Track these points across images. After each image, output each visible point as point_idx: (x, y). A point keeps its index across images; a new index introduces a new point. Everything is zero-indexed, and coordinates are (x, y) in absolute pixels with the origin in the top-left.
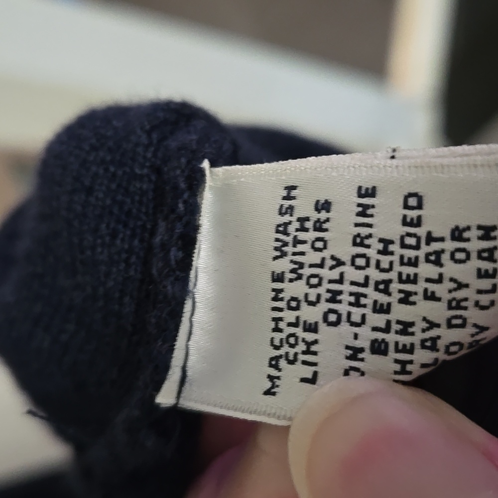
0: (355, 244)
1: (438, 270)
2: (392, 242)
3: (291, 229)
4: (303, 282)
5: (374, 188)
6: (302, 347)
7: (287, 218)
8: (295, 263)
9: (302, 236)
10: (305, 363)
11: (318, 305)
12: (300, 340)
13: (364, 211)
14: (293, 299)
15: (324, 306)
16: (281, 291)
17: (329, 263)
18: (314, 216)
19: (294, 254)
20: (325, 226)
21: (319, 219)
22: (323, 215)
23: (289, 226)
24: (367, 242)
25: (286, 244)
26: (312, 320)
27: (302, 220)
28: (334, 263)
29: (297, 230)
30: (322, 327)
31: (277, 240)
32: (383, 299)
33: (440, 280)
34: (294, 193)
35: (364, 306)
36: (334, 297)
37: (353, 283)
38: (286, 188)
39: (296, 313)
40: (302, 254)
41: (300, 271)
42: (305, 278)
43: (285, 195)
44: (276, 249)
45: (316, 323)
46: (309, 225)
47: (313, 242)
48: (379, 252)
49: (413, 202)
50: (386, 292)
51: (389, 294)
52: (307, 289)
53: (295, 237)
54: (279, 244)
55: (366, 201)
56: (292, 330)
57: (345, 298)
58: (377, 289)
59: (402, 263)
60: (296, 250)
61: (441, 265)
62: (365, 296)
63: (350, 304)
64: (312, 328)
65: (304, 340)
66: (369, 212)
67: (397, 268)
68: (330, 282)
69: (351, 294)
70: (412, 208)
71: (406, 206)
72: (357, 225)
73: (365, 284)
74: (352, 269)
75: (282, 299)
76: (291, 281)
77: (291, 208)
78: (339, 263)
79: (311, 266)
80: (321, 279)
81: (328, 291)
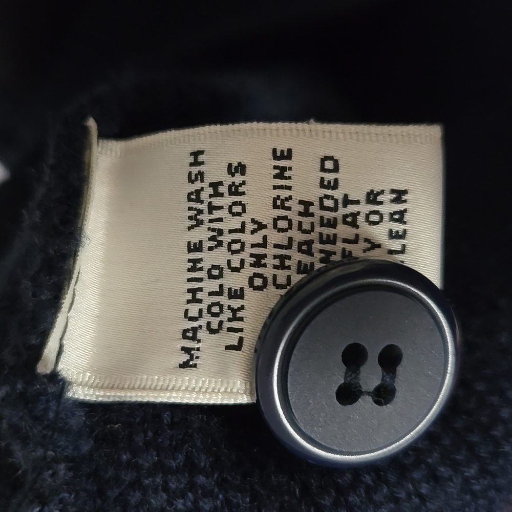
0: (275, 206)
1: (355, 231)
2: (312, 204)
3: (204, 196)
4: (224, 249)
5: (290, 151)
6: (228, 314)
7: (198, 185)
8: (213, 230)
9: (216, 202)
10: (230, 330)
11: (242, 270)
12: (225, 308)
13: (281, 173)
14: (214, 267)
15: (249, 271)
16: (200, 260)
17: (250, 227)
18: (228, 180)
19: (211, 221)
20: (241, 189)
21: (233, 183)
22: (238, 179)
23: (202, 192)
24: (287, 204)
25: (200, 212)
26: (236, 286)
27: (215, 185)
28: (256, 226)
29: (211, 196)
30: (248, 292)
31: (190, 209)
32: (306, 259)
33: (355, 241)
34: (201, 158)
35: (289, 268)
36: (259, 261)
37: (276, 246)
38: (192, 154)
39: (219, 281)
40: (220, 220)
41: (220, 238)
42: (225, 245)
43: (193, 161)
44: (190, 218)
45: (242, 289)
46: (223, 189)
47: (230, 208)
48: (300, 214)
49: (329, 165)
50: (309, 253)
51: (312, 255)
52: (229, 256)
53: (210, 203)
54: (193, 213)
55: (282, 163)
56: (215, 299)
57: (270, 261)
58: (300, 250)
59: (322, 225)
60: (212, 217)
61: (357, 227)
62: (289, 258)
63: (275, 267)
64: (237, 294)
65: (229, 307)
66: (287, 174)
67: (318, 229)
68: (253, 246)
69: (275, 257)
70: (329, 171)
71: (323, 169)
72: (275, 187)
73: (289, 246)
74: (275, 232)
75: (201, 269)
76: (210, 249)
77: (201, 174)
78: (261, 226)
79: (231, 231)
80: (243, 244)
81: (252, 255)
